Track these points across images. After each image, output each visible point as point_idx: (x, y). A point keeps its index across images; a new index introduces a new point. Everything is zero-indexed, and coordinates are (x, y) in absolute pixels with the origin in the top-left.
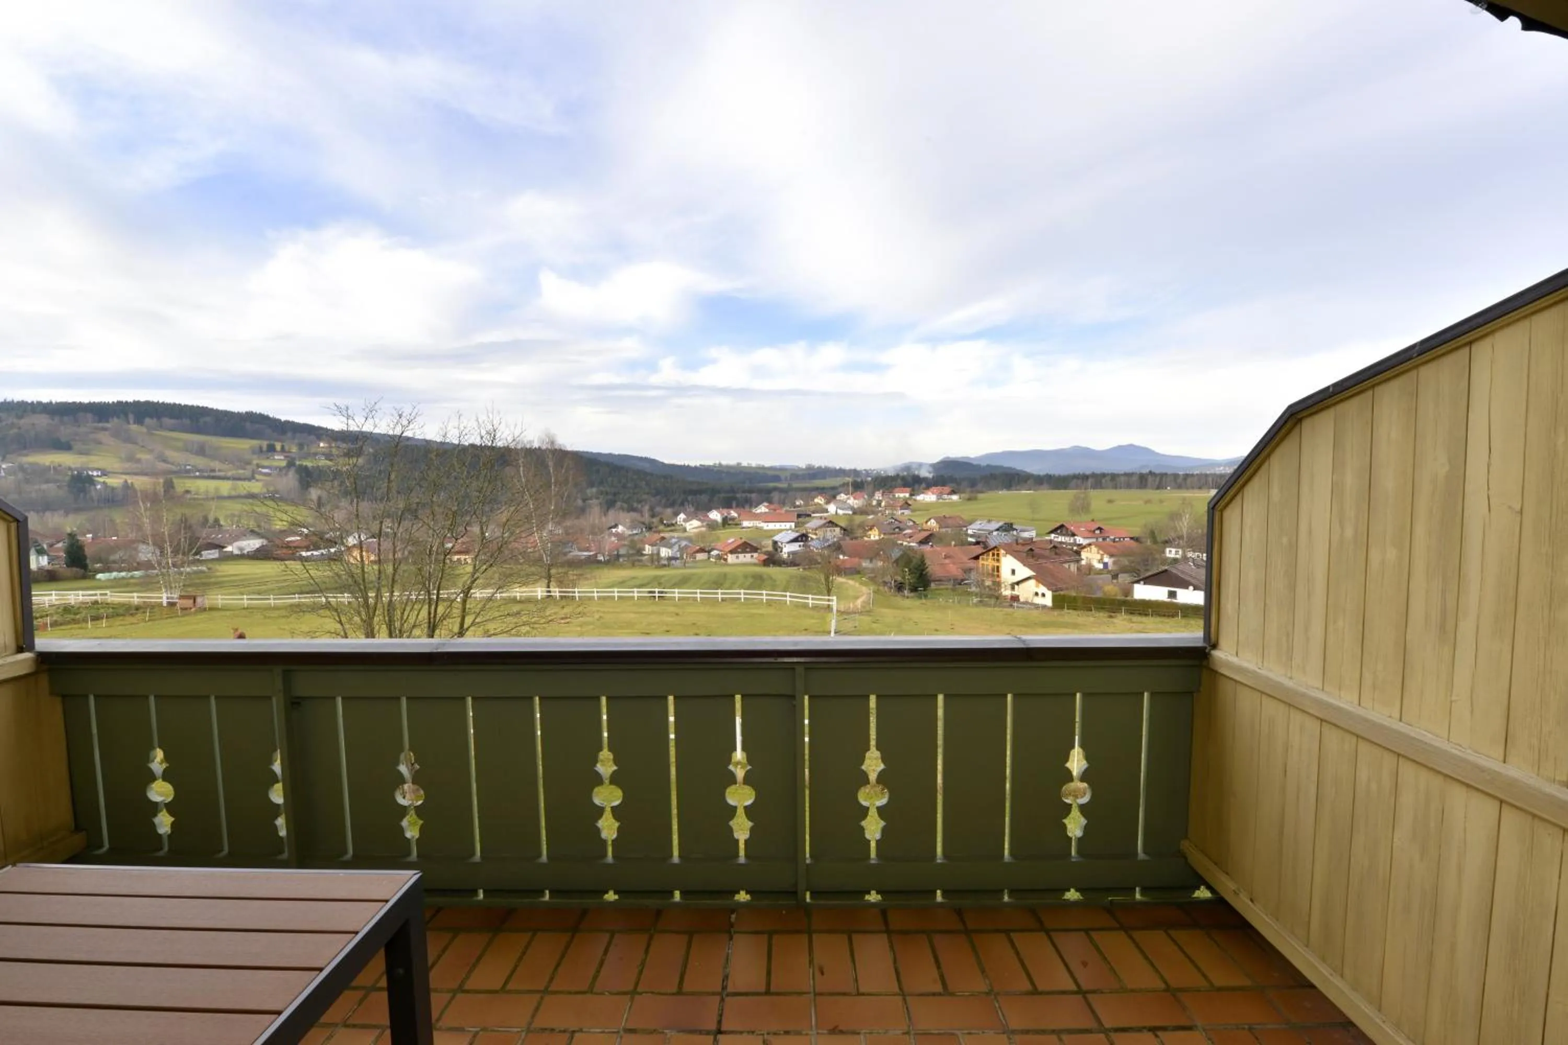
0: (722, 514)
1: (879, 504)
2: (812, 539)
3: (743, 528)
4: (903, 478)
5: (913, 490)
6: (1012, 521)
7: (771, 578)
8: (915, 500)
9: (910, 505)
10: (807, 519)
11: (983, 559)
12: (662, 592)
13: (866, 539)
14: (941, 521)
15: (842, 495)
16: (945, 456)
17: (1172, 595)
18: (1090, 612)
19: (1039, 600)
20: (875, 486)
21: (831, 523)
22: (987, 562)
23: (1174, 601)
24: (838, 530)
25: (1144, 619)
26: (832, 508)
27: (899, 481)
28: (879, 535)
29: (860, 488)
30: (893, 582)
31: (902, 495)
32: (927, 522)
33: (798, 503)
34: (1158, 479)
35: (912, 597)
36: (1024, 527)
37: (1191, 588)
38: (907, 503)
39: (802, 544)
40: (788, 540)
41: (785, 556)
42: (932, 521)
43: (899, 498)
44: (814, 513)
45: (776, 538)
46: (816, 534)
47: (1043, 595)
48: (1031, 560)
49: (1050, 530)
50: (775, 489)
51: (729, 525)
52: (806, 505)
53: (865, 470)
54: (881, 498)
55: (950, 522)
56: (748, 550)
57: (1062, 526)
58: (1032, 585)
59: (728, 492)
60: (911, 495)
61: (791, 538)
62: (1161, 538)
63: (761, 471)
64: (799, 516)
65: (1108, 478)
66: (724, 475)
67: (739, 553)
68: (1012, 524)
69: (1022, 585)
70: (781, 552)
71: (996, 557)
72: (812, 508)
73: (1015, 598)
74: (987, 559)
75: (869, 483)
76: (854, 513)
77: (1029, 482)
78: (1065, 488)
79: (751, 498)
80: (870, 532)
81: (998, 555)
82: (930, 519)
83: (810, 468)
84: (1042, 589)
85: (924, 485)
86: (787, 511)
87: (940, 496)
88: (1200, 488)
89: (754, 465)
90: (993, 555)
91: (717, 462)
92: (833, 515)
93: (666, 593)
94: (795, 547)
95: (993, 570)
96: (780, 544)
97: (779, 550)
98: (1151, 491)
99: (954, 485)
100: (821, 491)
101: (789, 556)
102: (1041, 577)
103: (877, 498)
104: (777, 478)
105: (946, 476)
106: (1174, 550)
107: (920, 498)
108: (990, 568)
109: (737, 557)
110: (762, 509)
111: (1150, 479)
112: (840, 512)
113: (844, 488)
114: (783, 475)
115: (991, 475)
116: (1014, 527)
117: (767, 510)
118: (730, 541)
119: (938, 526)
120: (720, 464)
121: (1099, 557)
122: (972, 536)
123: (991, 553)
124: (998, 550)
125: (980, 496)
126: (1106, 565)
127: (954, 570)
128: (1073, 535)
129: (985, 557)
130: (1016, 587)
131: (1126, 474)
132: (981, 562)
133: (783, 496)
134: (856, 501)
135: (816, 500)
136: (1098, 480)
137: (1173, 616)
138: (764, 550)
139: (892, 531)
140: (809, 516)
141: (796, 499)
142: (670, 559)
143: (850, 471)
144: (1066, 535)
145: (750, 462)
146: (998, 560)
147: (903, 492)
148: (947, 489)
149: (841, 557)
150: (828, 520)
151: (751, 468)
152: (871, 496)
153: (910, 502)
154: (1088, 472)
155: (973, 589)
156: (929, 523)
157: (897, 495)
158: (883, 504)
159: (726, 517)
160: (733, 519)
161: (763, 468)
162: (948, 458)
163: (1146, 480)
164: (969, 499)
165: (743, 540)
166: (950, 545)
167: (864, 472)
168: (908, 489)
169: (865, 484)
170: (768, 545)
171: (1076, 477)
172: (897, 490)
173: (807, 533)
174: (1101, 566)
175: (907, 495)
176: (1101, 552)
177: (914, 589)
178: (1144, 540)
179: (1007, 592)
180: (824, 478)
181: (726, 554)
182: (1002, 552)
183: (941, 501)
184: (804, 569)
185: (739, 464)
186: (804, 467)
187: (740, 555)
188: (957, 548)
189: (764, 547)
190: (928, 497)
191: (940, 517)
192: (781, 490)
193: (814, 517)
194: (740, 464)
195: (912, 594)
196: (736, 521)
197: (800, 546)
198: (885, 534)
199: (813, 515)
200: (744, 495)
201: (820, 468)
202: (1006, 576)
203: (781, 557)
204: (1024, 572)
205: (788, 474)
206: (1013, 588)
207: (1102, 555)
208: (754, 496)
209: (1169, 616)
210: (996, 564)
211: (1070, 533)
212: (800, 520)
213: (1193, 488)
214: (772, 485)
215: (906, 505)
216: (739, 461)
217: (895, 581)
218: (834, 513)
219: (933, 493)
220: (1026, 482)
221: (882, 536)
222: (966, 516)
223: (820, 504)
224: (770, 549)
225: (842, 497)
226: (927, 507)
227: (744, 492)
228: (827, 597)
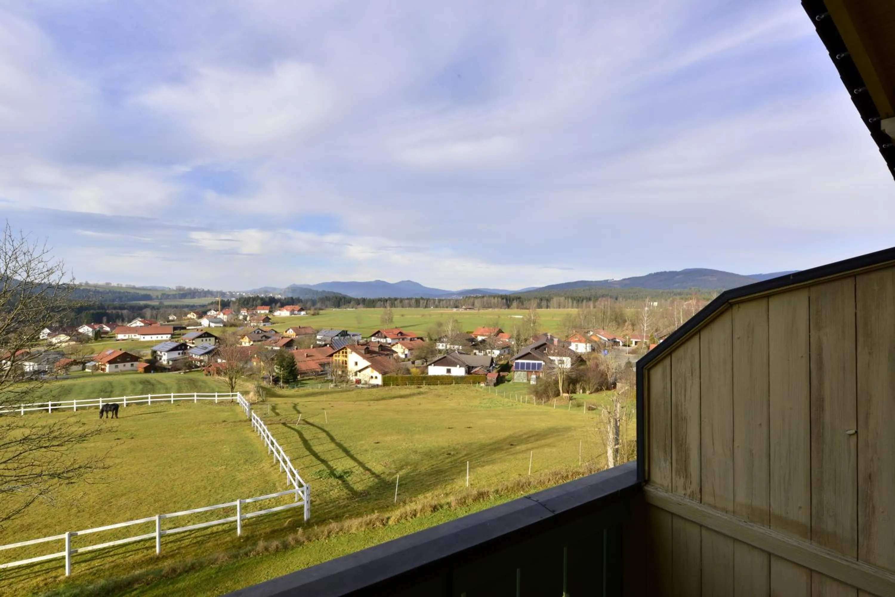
0: (94, 329)
1: (245, 318)
2: (191, 347)
3: (119, 340)
4: (262, 299)
5: (271, 308)
6: (346, 329)
7: (160, 383)
8: (274, 316)
9: (270, 319)
10: (182, 331)
11: (336, 356)
12: (55, 405)
13: (239, 346)
14: (298, 330)
15: (213, 311)
16: (292, 284)
17: (449, 371)
18: (405, 386)
19: (374, 382)
20: (239, 304)
21: (207, 335)
22: (339, 358)
23: (451, 375)
24: (213, 339)
25: (436, 387)
26: (205, 322)
27: (259, 301)
28: (249, 342)
29: (227, 306)
30: (271, 377)
31: (263, 312)
32: (286, 332)
33: (171, 318)
34: (425, 301)
35: (287, 387)
36: (355, 333)
37: (458, 366)
38: (267, 317)
39: (181, 352)
40: (168, 349)
41: (165, 363)
42: (291, 330)
43: (260, 313)
44: (188, 326)
45: (154, 348)
46: (193, 343)
47: (376, 378)
48: (368, 355)
49: (371, 334)
50: (146, 306)
51: (102, 338)
52: (180, 318)
53: (230, 292)
54: (246, 314)
55: (303, 331)
56: (128, 359)
57: (379, 332)
58: (370, 372)
59: (99, 308)
60: (271, 312)
61: (171, 347)
62: (435, 337)
63: (132, 291)
64: (175, 329)
65: (399, 301)
66: (91, 293)
67: (119, 362)
68: (347, 331)
69: (363, 372)
70: (161, 359)
71: (344, 354)
72: (186, 322)
73: (358, 382)
74: (339, 356)
75: (234, 303)
76: (225, 326)
77: (352, 303)
78: (374, 307)
79: (122, 314)
80: (242, 340)
81: (346, 353)
82: (289, 329)
83: (180, 289)
84: (376, 373)
85: (279, 304)
86: (161, 325)
87: (292, 312)
88: (447, 307)
89: (124, 285)
90: (343, 353)
91: (84, 282)
92: (206, 328)
93: (60, 405)
94: (175, 355)
95: (343, 363)
96: (159, 353)
97: (158, 358)
98: (422, 309)
99: (300, 304)
100: (192, 308)
101: (168, 363)
102: (375, 366)
103: (243, 314)
104: (148, 297)
105: (294, 298)
106: (441, 344)
107: (277, 313)
108: (341, 362)
109: (117, 367)
110: (138, 323)
111: (421, 302)
112: (212, 325)
113: (214, 305)
114: (153, 294)
115: (326, 297)
116: (348, 333)
117: (142, 324)
118: (108, 353)
119: (295, 334)
120: (87, 284)
121: (402, 350)
122: (320, 340)
123: (341, 352)
124: (346, 349)
125: (321, 312)
126: (406, 355)
127: (313, 365)
128: (385, 337)
129: (337, 354)
130: (358, 373)
131: (408, 299)
132: (334, 358)
133: (155, 312)
134: (226, 316)
135: (189, 316)
136: (393, 302)
137: (451, 384)
138: (145, 358)
139: (260, 339)
140: (184, 328)
141: (170, 314)
142: (35, 372)
143: (217, 292)
144: (381, 337)
145: (120, 283)
146: (346, 356)
147: (263, 309)
148: (298, 307)
149: (219, 361)
150: (204, 331)
151: (121, 287)
152: (238, 312)
153: (270, 317)
154: (387, 297)
155: (329, 377)
156: (288, 332)
157: (259, 312)
158: (248, 318)
159: (99, 331)
160: (106, 333)
161: (134, 288)
162: (294, 285)
163: (419, 303)
164: (313, 315)
165: (123, 352)
166: (310, 347)
167: (228, 293)
168: (268, 307)
169: (231, 304)
170: (147, 354)
171: (380, 300)
172: (259, 307)
173: (186, 342)
174: (403, 356)
175: (267, 312)
176: (404, 347)
177: (286, 382)
178: (424, 339)
179: (353, 378)
180: (193, 297)
181: (104, 365)
182: (349, 350)
183: (293, 316)
184: (185, 373)
185: (108, 284)
186: (175, 289)
187: (119, 364)
188: (314, 349)
189: (143, 356)
190: (284, 313)
191: (297, 328)
192: (153, 308)
193: (189, 329)
194: (111, 283)
195: (285, 386)
196: (110, 334)
197: (179, 354)
198: (254, 341)
199: (188, 328)
200: (114, 311)
201: (190, 289)
202: (351, 367)
203: (162, 364)
204: (363, 363)
205: (159, 294)
206: (356, 375)
207: (404, 350)
208: (125, 312)
209: (448, 384)
210: (344, 359)
211: (383, 336)
212: (177, 332)
213: (443, 307)
214: (142, 303)
215: (267, 320)
216: (108, 281)
217: (273, 376)
218: (208, 326)
219: (287, 310)
220: (349, 302)
221: (252, 343)
222: (315, 326)
223: (193, 319)
224: (150, 357)
225: (212, 313)
226: (283, 320)
227: (115, 308)
228: (231, 394)
